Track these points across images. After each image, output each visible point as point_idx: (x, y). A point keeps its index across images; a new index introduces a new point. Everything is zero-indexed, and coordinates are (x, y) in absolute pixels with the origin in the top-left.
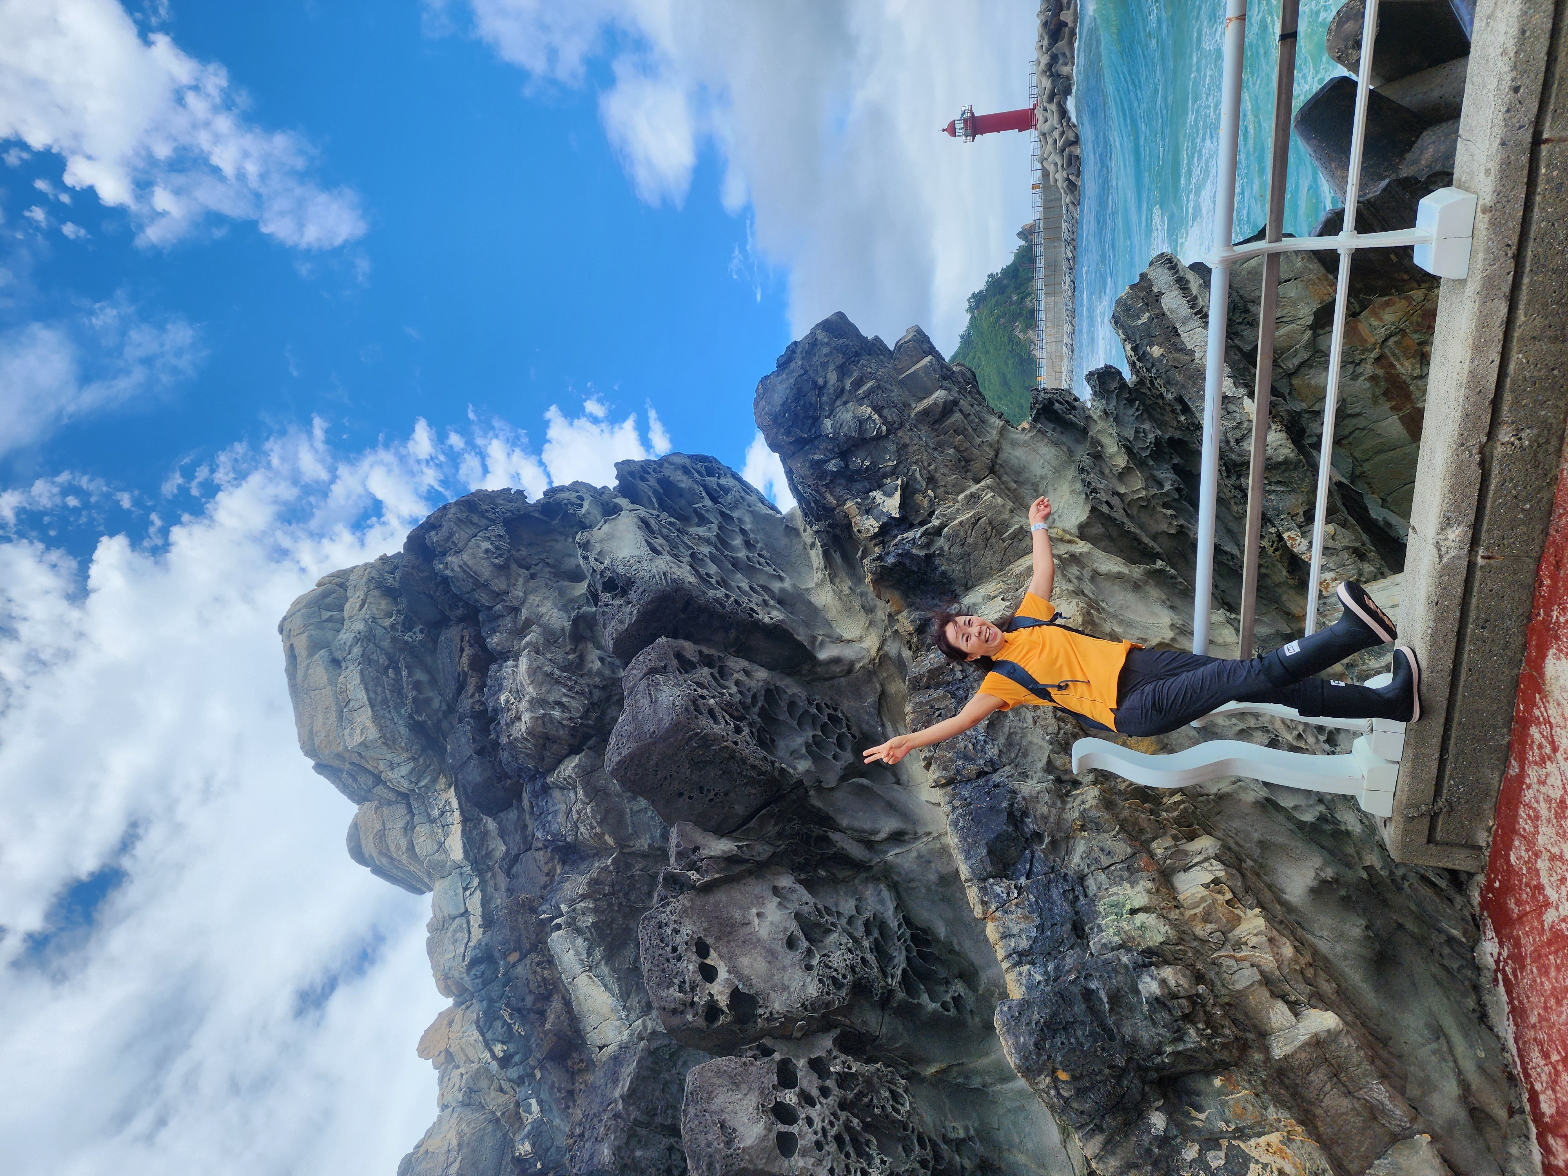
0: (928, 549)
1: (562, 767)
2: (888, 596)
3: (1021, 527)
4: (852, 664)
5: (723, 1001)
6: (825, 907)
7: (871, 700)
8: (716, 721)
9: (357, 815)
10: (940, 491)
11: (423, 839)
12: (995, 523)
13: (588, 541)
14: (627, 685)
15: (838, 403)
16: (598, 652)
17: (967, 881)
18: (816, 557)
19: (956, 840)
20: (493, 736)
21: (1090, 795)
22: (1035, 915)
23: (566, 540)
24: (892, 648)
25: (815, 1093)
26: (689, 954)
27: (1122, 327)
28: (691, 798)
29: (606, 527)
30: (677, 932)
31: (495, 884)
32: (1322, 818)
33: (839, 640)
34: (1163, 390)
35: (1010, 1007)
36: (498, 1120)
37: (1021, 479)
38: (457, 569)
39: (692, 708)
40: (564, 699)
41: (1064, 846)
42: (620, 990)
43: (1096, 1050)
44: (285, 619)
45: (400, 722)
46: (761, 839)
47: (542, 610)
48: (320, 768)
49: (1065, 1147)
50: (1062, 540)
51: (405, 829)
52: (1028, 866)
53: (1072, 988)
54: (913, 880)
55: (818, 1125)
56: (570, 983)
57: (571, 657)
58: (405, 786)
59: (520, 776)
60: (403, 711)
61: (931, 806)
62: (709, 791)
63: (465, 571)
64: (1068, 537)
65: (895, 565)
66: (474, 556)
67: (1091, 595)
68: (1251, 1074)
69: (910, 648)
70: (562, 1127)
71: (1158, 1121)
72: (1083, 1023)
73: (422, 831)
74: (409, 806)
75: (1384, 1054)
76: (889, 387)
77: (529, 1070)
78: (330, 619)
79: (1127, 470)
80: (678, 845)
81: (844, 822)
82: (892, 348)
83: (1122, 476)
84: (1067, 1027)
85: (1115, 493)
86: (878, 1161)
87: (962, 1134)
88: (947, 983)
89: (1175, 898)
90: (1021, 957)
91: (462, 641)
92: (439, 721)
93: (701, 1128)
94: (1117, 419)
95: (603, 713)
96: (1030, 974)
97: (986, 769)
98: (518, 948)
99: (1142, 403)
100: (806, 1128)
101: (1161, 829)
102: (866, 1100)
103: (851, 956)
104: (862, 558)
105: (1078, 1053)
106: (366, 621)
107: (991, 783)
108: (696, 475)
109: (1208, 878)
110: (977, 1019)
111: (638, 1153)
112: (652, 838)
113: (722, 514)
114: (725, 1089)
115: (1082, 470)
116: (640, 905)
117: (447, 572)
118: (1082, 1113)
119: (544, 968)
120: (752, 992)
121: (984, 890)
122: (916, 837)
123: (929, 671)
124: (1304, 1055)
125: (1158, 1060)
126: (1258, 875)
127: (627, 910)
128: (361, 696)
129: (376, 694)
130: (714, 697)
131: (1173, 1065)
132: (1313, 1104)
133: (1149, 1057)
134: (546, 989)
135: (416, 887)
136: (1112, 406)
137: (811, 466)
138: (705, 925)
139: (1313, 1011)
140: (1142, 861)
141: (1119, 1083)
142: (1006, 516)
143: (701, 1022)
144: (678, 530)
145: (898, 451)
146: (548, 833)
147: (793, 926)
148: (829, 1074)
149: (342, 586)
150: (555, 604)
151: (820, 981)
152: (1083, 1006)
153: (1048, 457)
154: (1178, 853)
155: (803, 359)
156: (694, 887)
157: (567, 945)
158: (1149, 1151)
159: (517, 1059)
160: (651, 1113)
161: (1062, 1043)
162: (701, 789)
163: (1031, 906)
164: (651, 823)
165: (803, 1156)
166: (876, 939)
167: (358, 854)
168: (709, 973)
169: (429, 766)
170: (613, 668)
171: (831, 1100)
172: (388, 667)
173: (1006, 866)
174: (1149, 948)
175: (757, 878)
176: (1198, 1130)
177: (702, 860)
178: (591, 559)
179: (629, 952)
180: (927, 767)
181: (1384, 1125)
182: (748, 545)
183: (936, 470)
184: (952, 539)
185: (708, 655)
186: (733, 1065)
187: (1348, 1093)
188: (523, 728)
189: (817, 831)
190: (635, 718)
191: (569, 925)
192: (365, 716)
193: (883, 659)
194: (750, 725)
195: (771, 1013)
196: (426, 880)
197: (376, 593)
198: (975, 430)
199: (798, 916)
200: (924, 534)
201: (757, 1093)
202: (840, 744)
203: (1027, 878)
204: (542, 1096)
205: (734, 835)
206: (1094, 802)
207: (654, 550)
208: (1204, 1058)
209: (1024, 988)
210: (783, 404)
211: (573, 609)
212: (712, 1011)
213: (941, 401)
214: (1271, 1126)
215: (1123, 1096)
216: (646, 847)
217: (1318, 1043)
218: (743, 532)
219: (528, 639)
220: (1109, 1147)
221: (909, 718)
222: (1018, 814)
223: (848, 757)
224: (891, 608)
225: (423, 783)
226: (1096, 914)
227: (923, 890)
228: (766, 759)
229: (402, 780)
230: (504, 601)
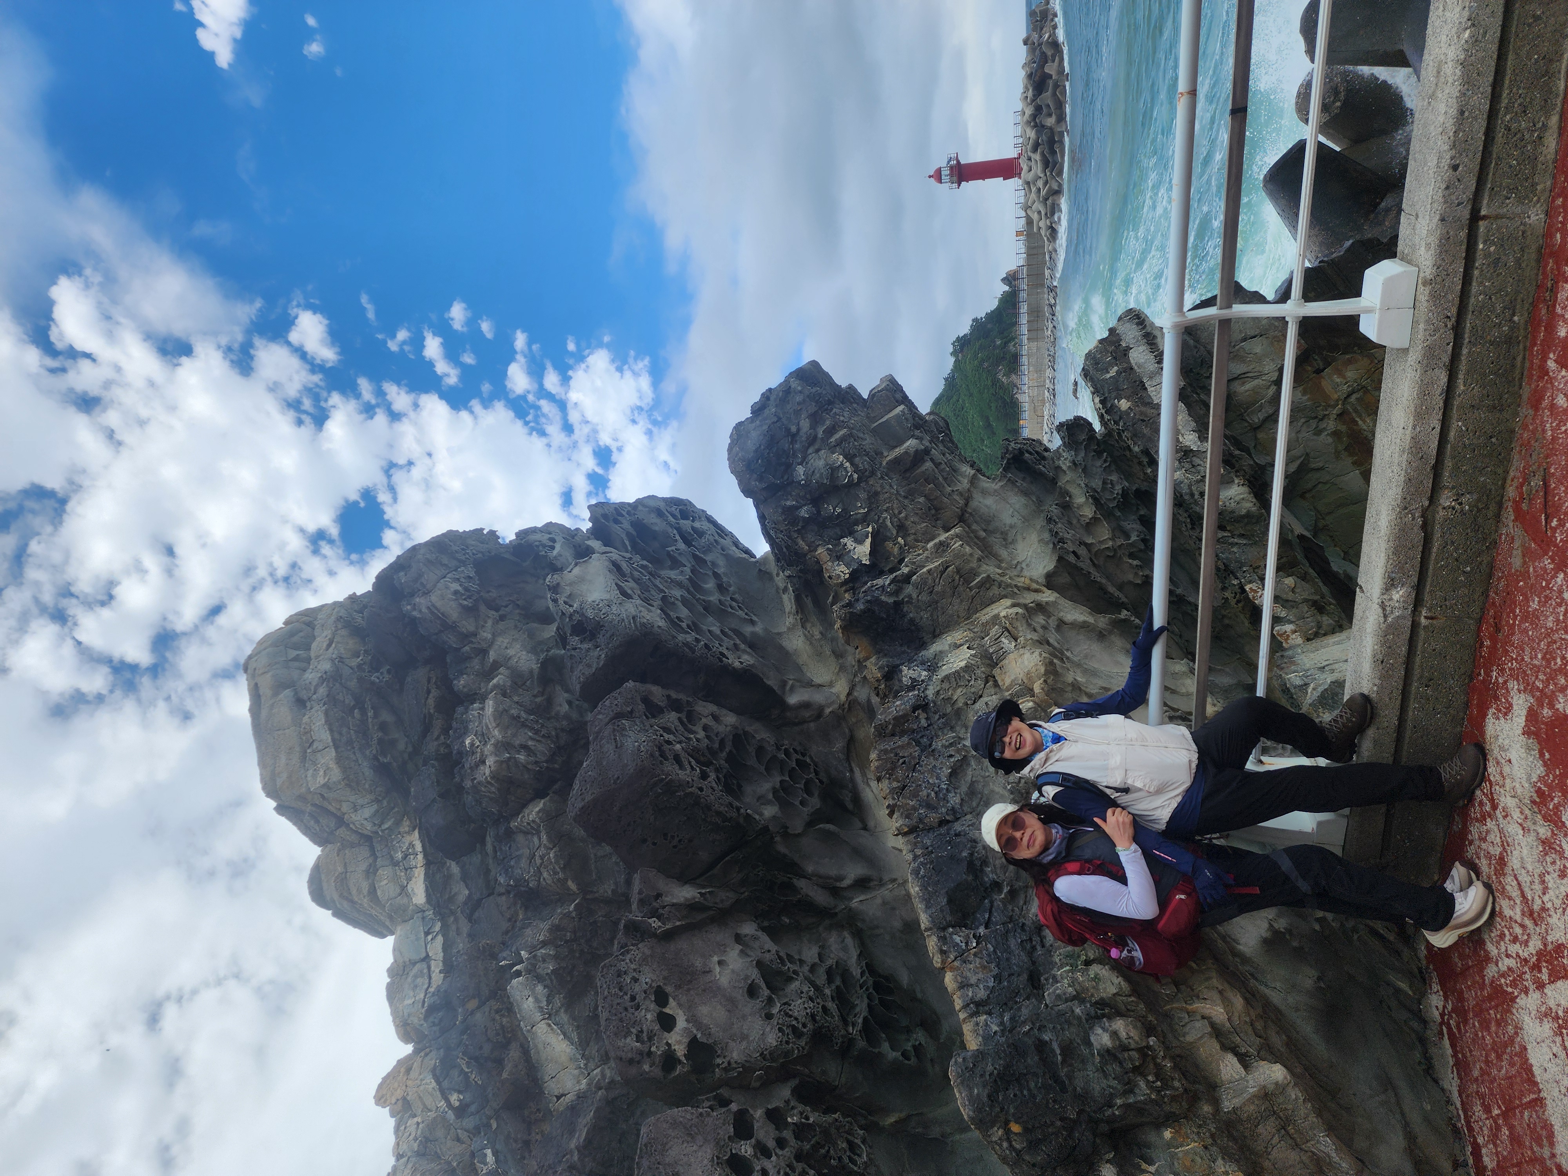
0: (897, 596)
1: (526, 811)
2: (857, 642)
3: (989, 576)
4: (821, 709)
5: (680, 1050)
6: (788, 955)
7: (839, 745)
8: (681, 767)
9: (319, 857)
10: (910, 539)
11: (385, 882)
12: (963, 572)
13: (558, 584)
14: (592, 730)
15: (810, 451)
16: (566, 695)
17: (927, 930)
18: (788, 601)
19: (917, 889)
20: (457, 779)
22: (993, 966)
23: (536, 582)
24: (862, 694)
25: (771, 1144)
26: (647, 1002)
27: (1092, 380)
28: (654, 844)
29: (577, 571)
30: (636, 980)
31: (458, 929)
33: (810, 684)
34: (1130, 442)
35: (964, 1059)
36: (454, 1170)
37: (990, 528)
38: (424, 610)
39: (657, 754)
40: (530, 743)
41: (1023, 896)
42: (579, 1038)
43: (1048, 1102)
44: (250, 658)
45: (365, 764)
46: (725, 886)
47: (511, 652)
48: (281, 809)
50: (1028, 589)
51: (368, 872)
52: (987, 916)
53: (1026, 1039)
54: (877, 927)
56: (528, 1031)
57: (538, 700)
58: (368, 828)
59: (484, 820)
60: (368, 752)
61: (897, 852)
62: (673, 837)
63: (432, 613)
64: (1035, 586)
65: (864, 612)
66: (442, 597)
67: (1056, 644)
68: (1200, 1126)
69: (878, 695)
71: (1109, 1173)
72: (1036, 1074)
73: (385, 872)
74: (372, 849)
75: (1332, 1105)
76: (861, 435)
77: (485, 1120)
78: (296, 658)
79: (1095, 519)
80: (640, 893)
81: (810, 869)
82: (865, 396)
83: (1089, 526)
84: (1019, 1079)
85: (1082, 543)
88: (908, 1031)
90: (977, 1007)
91: (429, 682)
92: (405, 763)
94: (1084, 470)
95: (570, 757)
96: (987, 1025)
97: (948, 818)
98: (477, 995)
99: (1110, 455)
102: (823, 1151)
103: (812, 1005)
104: (833, 604)
105: (1030, 1105)
106: (333, 660)
107: (952, 832)
108: (671, 518)
110: (936, 1068)
112: (616, 884)
113: (695, 557)
114: (680, 1141)
115: (1050, 520)
116: (602, 952)
117: (415, 613)
118: (1034, 1165)
119: (503, 1016)
120: (711, 1041)
121: (943, 939)
122: (881, 884)
123: (895, 719)
124: (1252, 1107)
125: (1109, 1112)
127: (589, 956)
128: (325, 736)
129: (341, 734)
130: (680, 742)
131: (1123, 1117)
132: (1261, 1156)
133: (1101, 1109)
134: (505, 1037)
135: (377, 929)
136: (1079, 458)
137: (783, 512)
138: (665, 973)
139: (1262, 1063)
141: (1071, 1135)
142: (974, 564)
143: (657, 1072)
144: (650, 573)
145: (869, 498)
146: (510, 879)
147: (754, 974)
148: (786, 1125)
149: (310, 625)
150: (524, 647)
151: (780, 1030)
152: (1036, 1058)
153: (1017, 506)
155: (776, 406)
156: (654, 935)
157: (526, 992)
159: (473, 1108)
160: (607, 1164)
161: (1015, 1095)
162: (665, 835)
163: (989, 955)
164: (616, 868)
166: (838, 987)
167: (319, 896)
168: (667, 1023)
169: (394, 808)
170: (581, 711)
171: (787, 1152)
172: (354, 707)
173: (965, 916)
174: (1102, 999)
175: (719, 925)
177: (664, 907)
178: (561, 602)
179: (589, 999)
180: (891, 815)
182: (721, 588)
183: (906, 518)
184: (920, 586)
185: (677, 700)
186: (688, 1116)
187: (1296, 1146)
188: (487, 772)
189: (781, 877)
190: (599, 763)
191: (529, 972)
192: (328, 758)
193: (851, 704)
194: (717, 770)
195: (729, 1063)
196: (388, 923)
197: (345, 632)
198: (945, 479)
199: (760, 964)
200: (893, 582)
201: (712, 1144)
202: (808, 790)
203: (986, 927)
204: (498, 1147)
205: (698, 881)
207: (624, 593)
208: (1154, 1110)
209: (980, 1039)
210: (756, 451)
211: (542, 651)
212: (669, 1060)
213: (912, 450)
215: (1074, 1148)
216: (610, 893)
217: (1266, 1095)
218: (716, 575)
219: (495, 681)
221: (874, 765)
222: (978, 863)
223: (815, 802)
224: (860, 654)
225: (386, 826)
226: (1053, 964)
227: (887, 937)
228: (731, 804)
229: (365, 822)
230: (472, 642)
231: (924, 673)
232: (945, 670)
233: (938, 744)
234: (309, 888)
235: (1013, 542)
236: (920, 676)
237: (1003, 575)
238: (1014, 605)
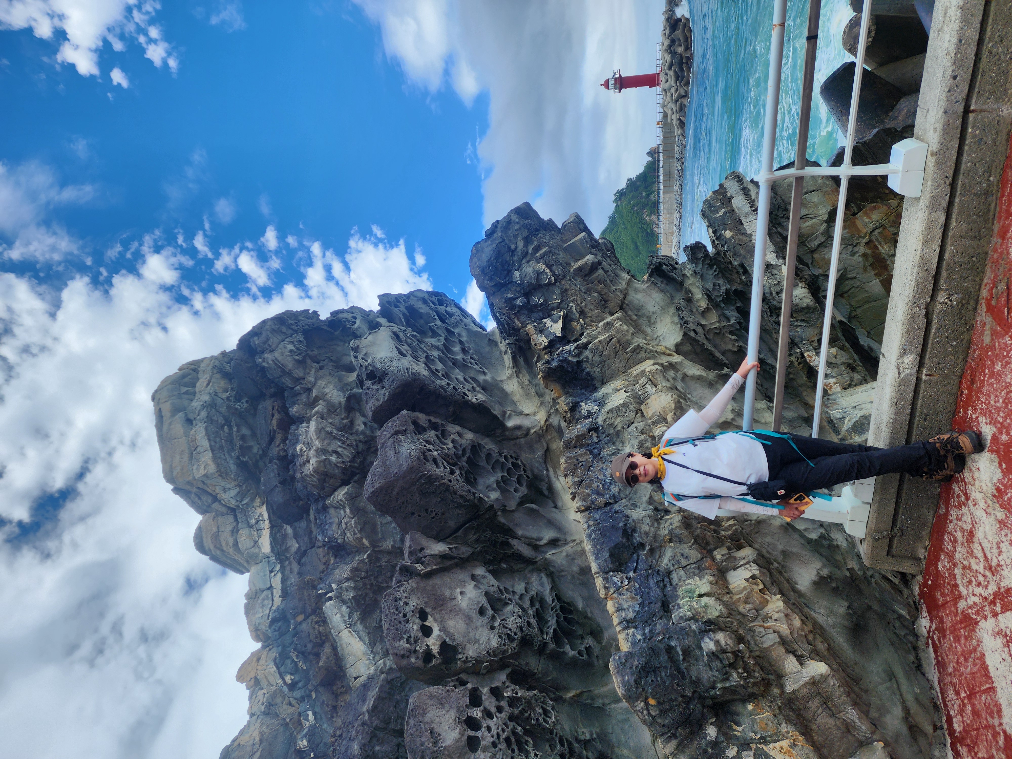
0: (579, 357)
1: (336, 494)
2: (552, 387)
3: (639, 345)
4: (528, 430)
5: (435, 649)
6: (505, 588)
7: (540, 453)
8: (437, 466)
9: (201, 522)
10: (588, 320)
11: (244, 538)
12: (622, 342)
13: (358, 346)
14: (380, 441)
15: (524, 261)
16: (363, 419)
17: (596, 573)
18: (508, 360)
19: (590, 547)
20: (291, 472)
21: (675, 520)
22: (638, 597)
23: (344, 345)
24: (555, 420)
25: (493, 710)
26: (414, 618)
27: (707, 217)
28: (419, 516)
29: (370, 338)
30: (407, 604)
31: (291, 569)
32: (822, 537)
33: (521, 414)
34: (731, 259)
35: (619, 657)
36: (287, 724)
37: (640, 314)
38: (270, 362)
39: (422, 457)
40: (339, 450)
41: (658, 552)
42: (369, 640)
43: (673, 685)
44: (156, 391)
45: (231, 462)
46: (465, 543)
47: (327, 390)
48: (177, 490)
49: (654, 746)
50: (664, 354)
51: (232, 531)
52: (635, 565)
53: (660, 645)
54: (563, 571)
55: (494, 731)
56: (336, 636)
57: (345, 421)
58: (233, 503)
59: (308, 499)
60: (233, 454)
61: (576, 523)
62: (431, 511)
63: (276, 364)
64: (668, 352)
65: (557, 367)
66: (282, 354)
67: (681, 390)
68: (771, 702)
69: (565, 421)
70: (328, 730)
71: (712, 732)
72: (666, 668)
73: (244, 533)
74: (236, 517)
75: (856, 689)
76: (557, 252)
77: (308, 692)
78: (186, 393)
79: (708, 310)
80: (410, 547)
81: (520, 533)
82: (560, 226)
83: (704, 313)
84: (655, 670)
85: (699, 324)
86: (533, 755)
87: (588, 737)
88: (582, 638)
89: (727, 587)
90: (628, 623)
91: (273, 409)
92: (257, 461)
93: (418, 733)
94: (702, 277)
95: (365, 459)
96: (634, 635)
97: (610, 501)
98: (303, 612)
99: (718, 267)
100: (486, 733)
101: (720, 542)
102: (527, 715)
103: (520, 621)
104: (537, 362)
105: (662, 687)
106: (210, 394)
107: (613, 511)
108: (432, 304)
109: (748, 575)
110: (601, 662)
111: (377, 748)
112: (394, 541)
113: (448, 330)
114: (434, 708)
115: (678, 309)
116: (385, 585)
117: (264, 364)
118: (664, 726)
119: (320, 625)
120: (455, 644)
121: (606, 580)
122: (566, 543)
123: (577, 437)
124: (805, 690)
125: (713, 692)
126: (780, 573)
127: (376, 588)
128: (205, 443)
129: (215, 442)
130: (437, 450)
131: (721, 696)
132: (810, 722)
133: (707, 690)
134: (321, 639)
135: (239, 569)
136: (699, 268)
137: (505, 302)
138: (425, 599)
139: (812, 662)
140: (707, 563)
141: (687, 707)
142: (629, 337)
143: (420, 663)
144: (418, 340)
145: (562, 293)
146: (326, 537)
147: (484, 601)
148: (503, 697)
149: (196, 371)
150: (335, 387)
151: (500, 637)
152: (666, 657)
153: (657, 300)
154: (730, 558)
155: (502, 232)
156: (419, 575)
157: (336, 611)
158: (705, 751)
159: (300, 685)
160: (387, 722)
161: (652, 681)
162: (426, 510)
163: (636, 590)
164: (394, 531)
165: (484, 752)
166: (537, 609)
167: (200, 546)
168: (427, 631)
169: (249, 491)
170: (372, 429)
171: (503, 715)
172: (224, 425)
173: (621, 565)
174: (709, 619)
175: (461, 568)
176: (737, 738)
177: (425, 557)
178: (360, 358)
179: (376, 615)
180: (573, 499)
181: (854, 735)
182: (464, 351)
183: (585, 306)
184: (593, 351)
185: (435, 423)
186: (440, 692)
187: (833, 715)
188: (311, 468)
189: (501, 538)
190: (384, 463)
191: (337, 597)
192: (207, 457)
193: (548, 427)
194: (461, 469)
195: (467, 658)
196: (246, 565)
197: (218, 376)
198: (611, 281)
199: (487, 594)
200: (576, 348)
201: (455, 710)
202: (519, 482)
203: (634, 572)
204: (317, 710)
205: (447, 540)
206: (678, 524)
207: (401, 353)
208: (742, 691)
209: (630, 644)
210: (488, 261)
211: (347, 390)
212: (428, 655)
213: (590, 262)
214: (784, 735)
215: (690, 715)
216: (390, 547)
217: (814, 682)
218: (461, 342)
219: (316, 409)
220: (680, 748)
221: (562, 467)
222: (629, 531)
223: (524, 490)
224: (554, 395)
225: (245, 502)
226: (677, 597)
227: (569, 578)
228: (469, 491)
229: (231, 500)
230: (301, 384)
231: (596, 407)
232: (609, 406)
233: (604, 453)
234: (194, 541)
235: (654, 323)
236: (593, 409)
237: (648, 344)
238: (655, 364)
